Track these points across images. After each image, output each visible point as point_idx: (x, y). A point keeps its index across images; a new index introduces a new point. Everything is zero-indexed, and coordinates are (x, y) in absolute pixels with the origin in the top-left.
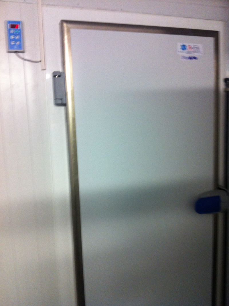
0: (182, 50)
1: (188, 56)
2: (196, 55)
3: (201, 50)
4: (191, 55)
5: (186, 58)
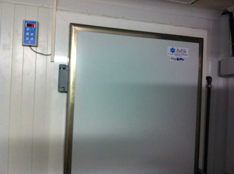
0: (171, 53)
1: (176, 57)
2: (183, 57)
3: (187, 53)
4: (179, 57)
5: (174, 59)
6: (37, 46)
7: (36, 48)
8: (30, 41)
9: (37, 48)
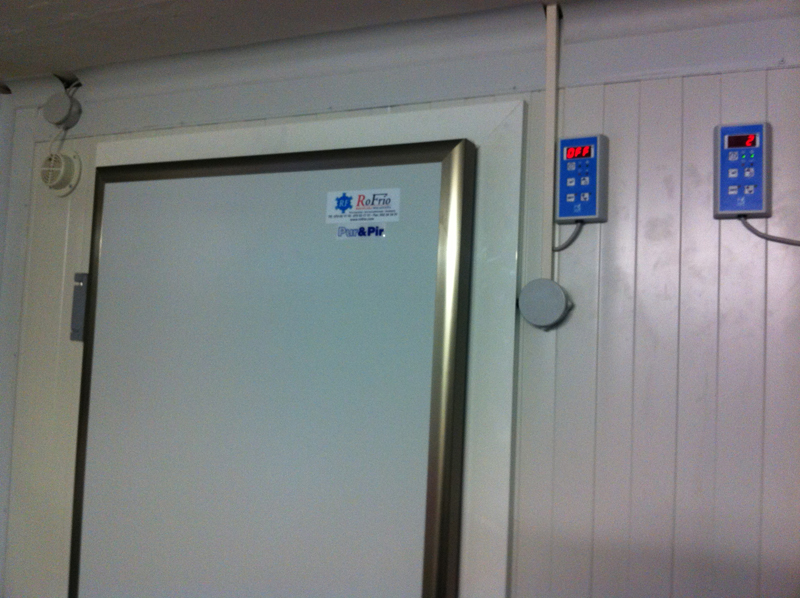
6: (767, 215)
7: (762, 221)
8: (743, 199)
9: (769, 220)
